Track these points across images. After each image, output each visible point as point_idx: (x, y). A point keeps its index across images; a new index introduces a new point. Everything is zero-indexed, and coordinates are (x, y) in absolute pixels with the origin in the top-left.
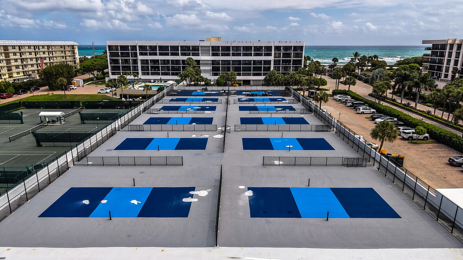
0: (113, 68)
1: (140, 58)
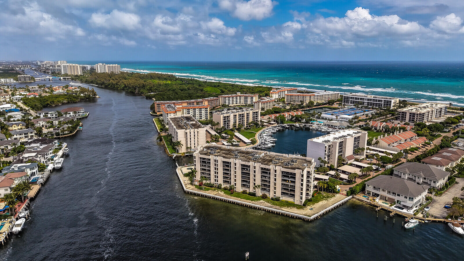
0: (344, 101)
1: (350, 100)
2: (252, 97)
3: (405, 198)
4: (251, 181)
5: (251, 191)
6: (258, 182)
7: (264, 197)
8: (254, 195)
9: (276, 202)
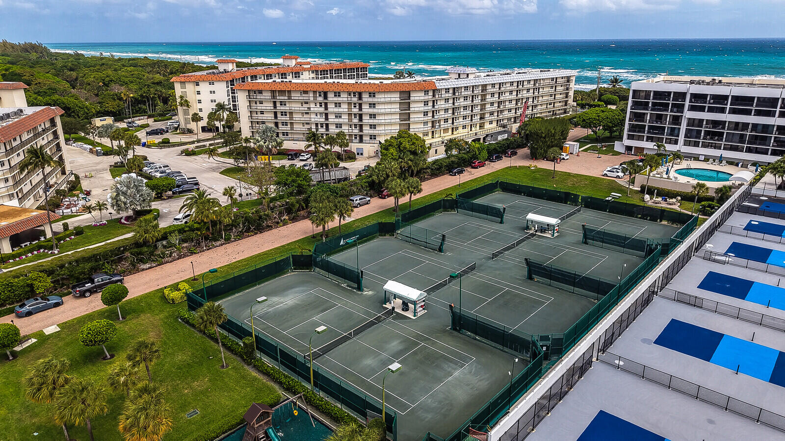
0: (632, 128)
1: (688, 114)
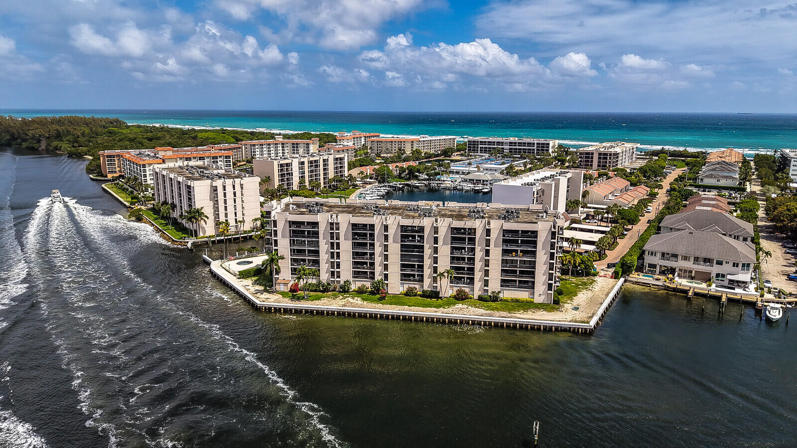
1: (480, 146)
2: (308, 144)
3: (734, 266)
4: (427, 262)
5: (426, 288)
6: (444, 264)
7: (461, 297)
8: (434, 295)
9: (493, 304)
